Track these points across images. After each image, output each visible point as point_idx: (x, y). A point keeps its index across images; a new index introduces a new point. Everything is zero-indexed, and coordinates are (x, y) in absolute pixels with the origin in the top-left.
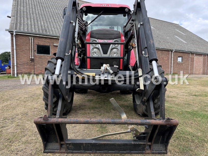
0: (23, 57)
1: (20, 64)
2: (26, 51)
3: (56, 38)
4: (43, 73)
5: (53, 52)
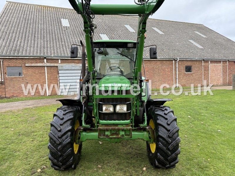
3: (28, 58)
4: (15, 95)
5: (25, 73)
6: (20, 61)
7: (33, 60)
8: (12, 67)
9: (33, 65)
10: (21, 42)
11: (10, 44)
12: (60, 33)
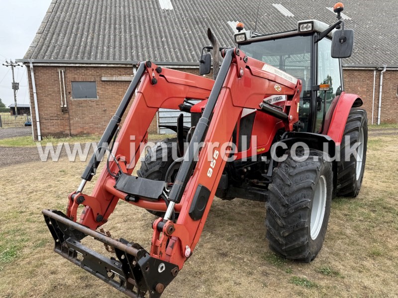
0: (49, 106)
1: (45, 118)
2: (54, 94)
3: (105, 65)
4: (85, 132)
5: (101, 92)
6: (93, 72)
7: (114, 69)
8: (80, 81)
9: (114, 79)
10: (92, 39)
11: (74, 41)
12: (158, 22)
